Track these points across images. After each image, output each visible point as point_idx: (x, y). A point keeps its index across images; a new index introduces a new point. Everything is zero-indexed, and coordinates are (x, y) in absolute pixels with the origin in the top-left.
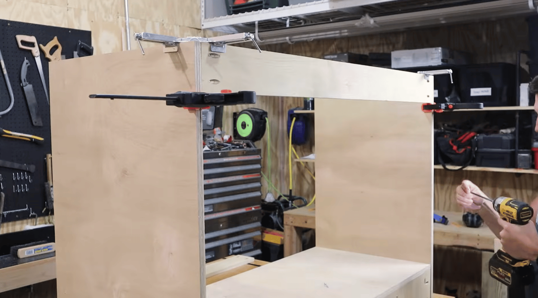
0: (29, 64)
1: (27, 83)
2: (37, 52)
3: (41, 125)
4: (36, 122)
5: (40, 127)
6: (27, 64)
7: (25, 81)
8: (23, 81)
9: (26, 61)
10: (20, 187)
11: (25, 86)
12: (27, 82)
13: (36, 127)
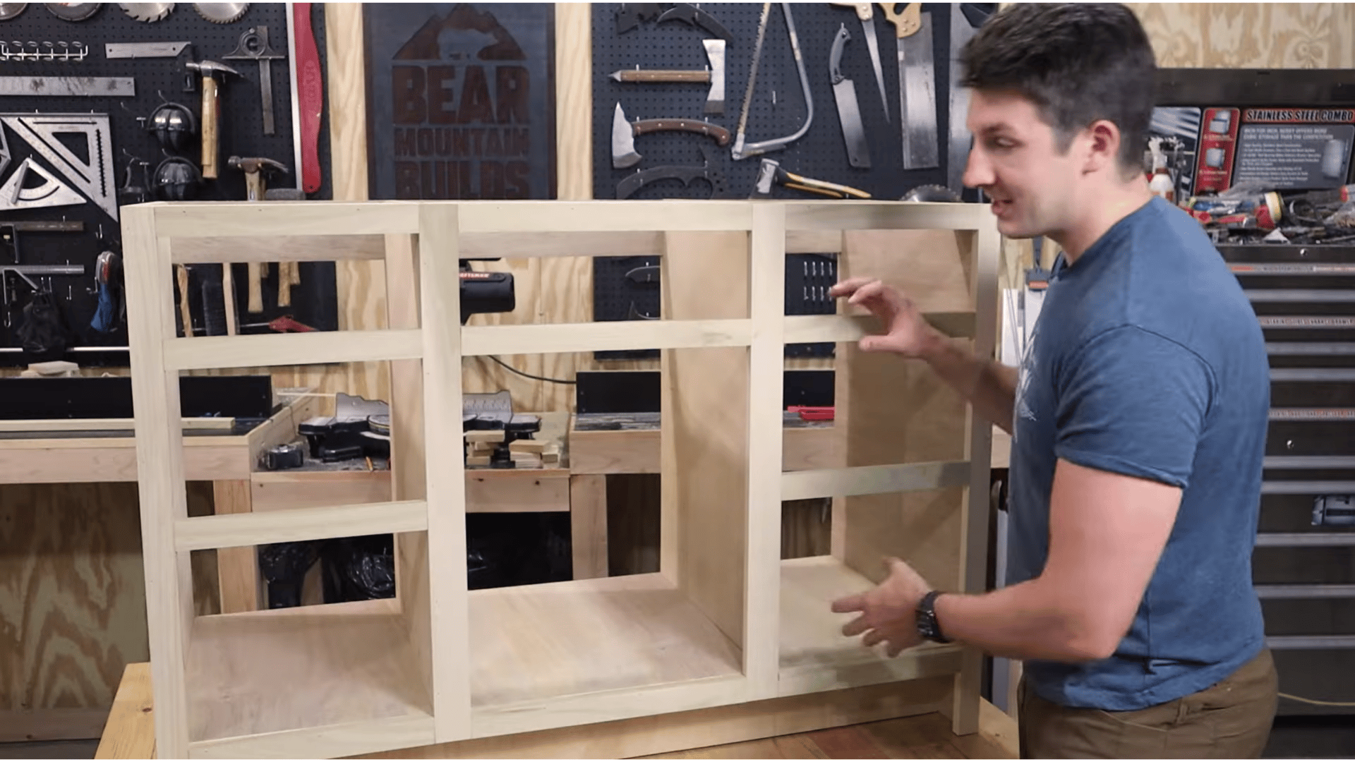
0: (848, 37)
1: (841, 77)
2: (866, 10)
3: (868, 165)
4: (856, 160)
5: (865, 170)
6: (844, 36)
7: (836, 73)
8: (832, 73)
9: (843, 31)
10: (818, 291)
11: (836, 84)
12: (842, 75)
13: (857, 169)
